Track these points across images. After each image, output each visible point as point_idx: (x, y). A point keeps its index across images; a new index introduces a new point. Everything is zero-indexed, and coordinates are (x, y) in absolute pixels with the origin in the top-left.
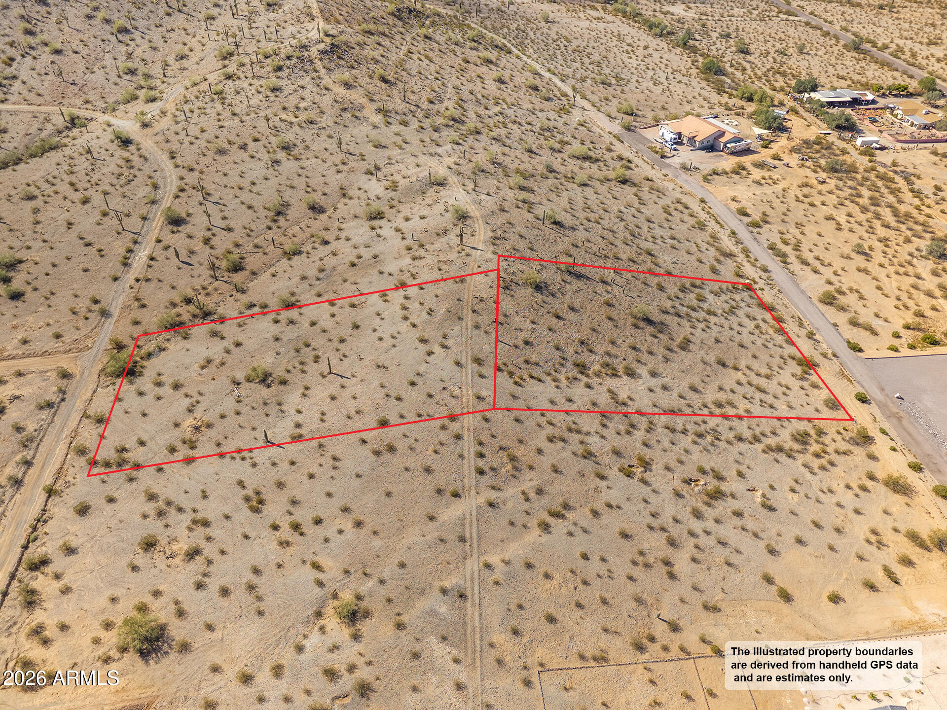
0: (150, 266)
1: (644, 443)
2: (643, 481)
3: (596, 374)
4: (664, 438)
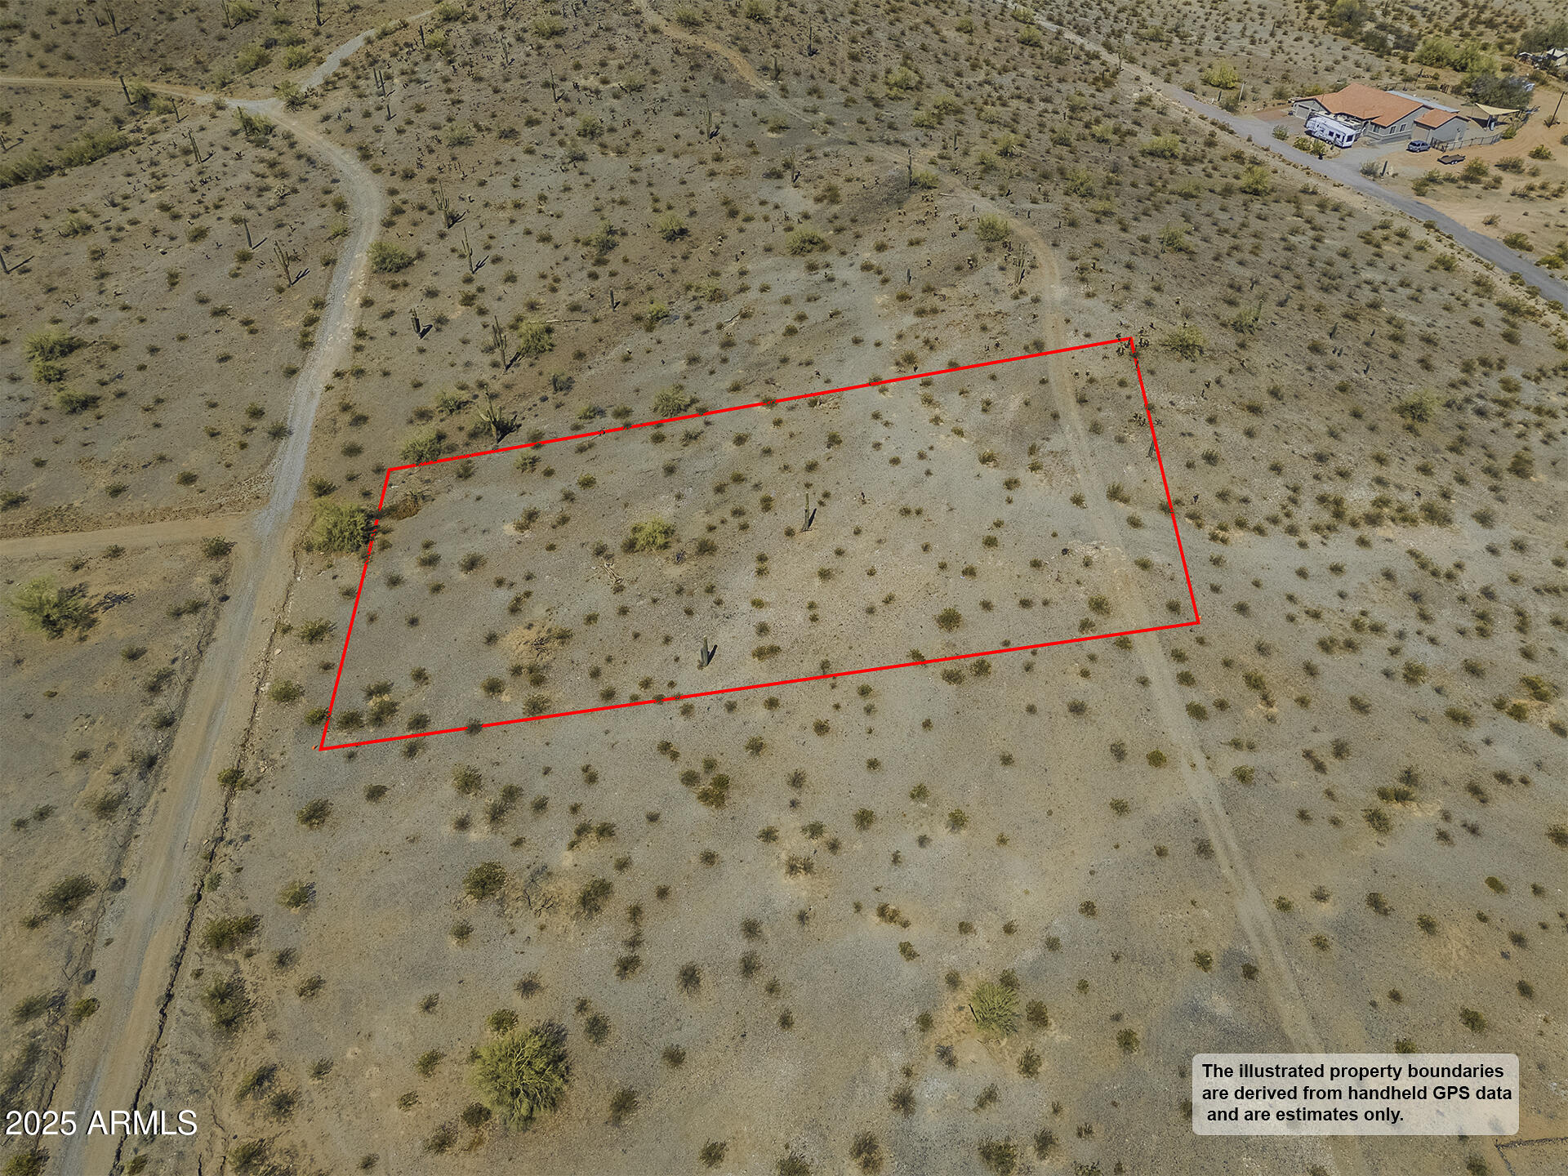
0: (358, 349)
1: (1526, 654)
2: (1559, 730)
3: (1372, 521)
4: (1562, 645)
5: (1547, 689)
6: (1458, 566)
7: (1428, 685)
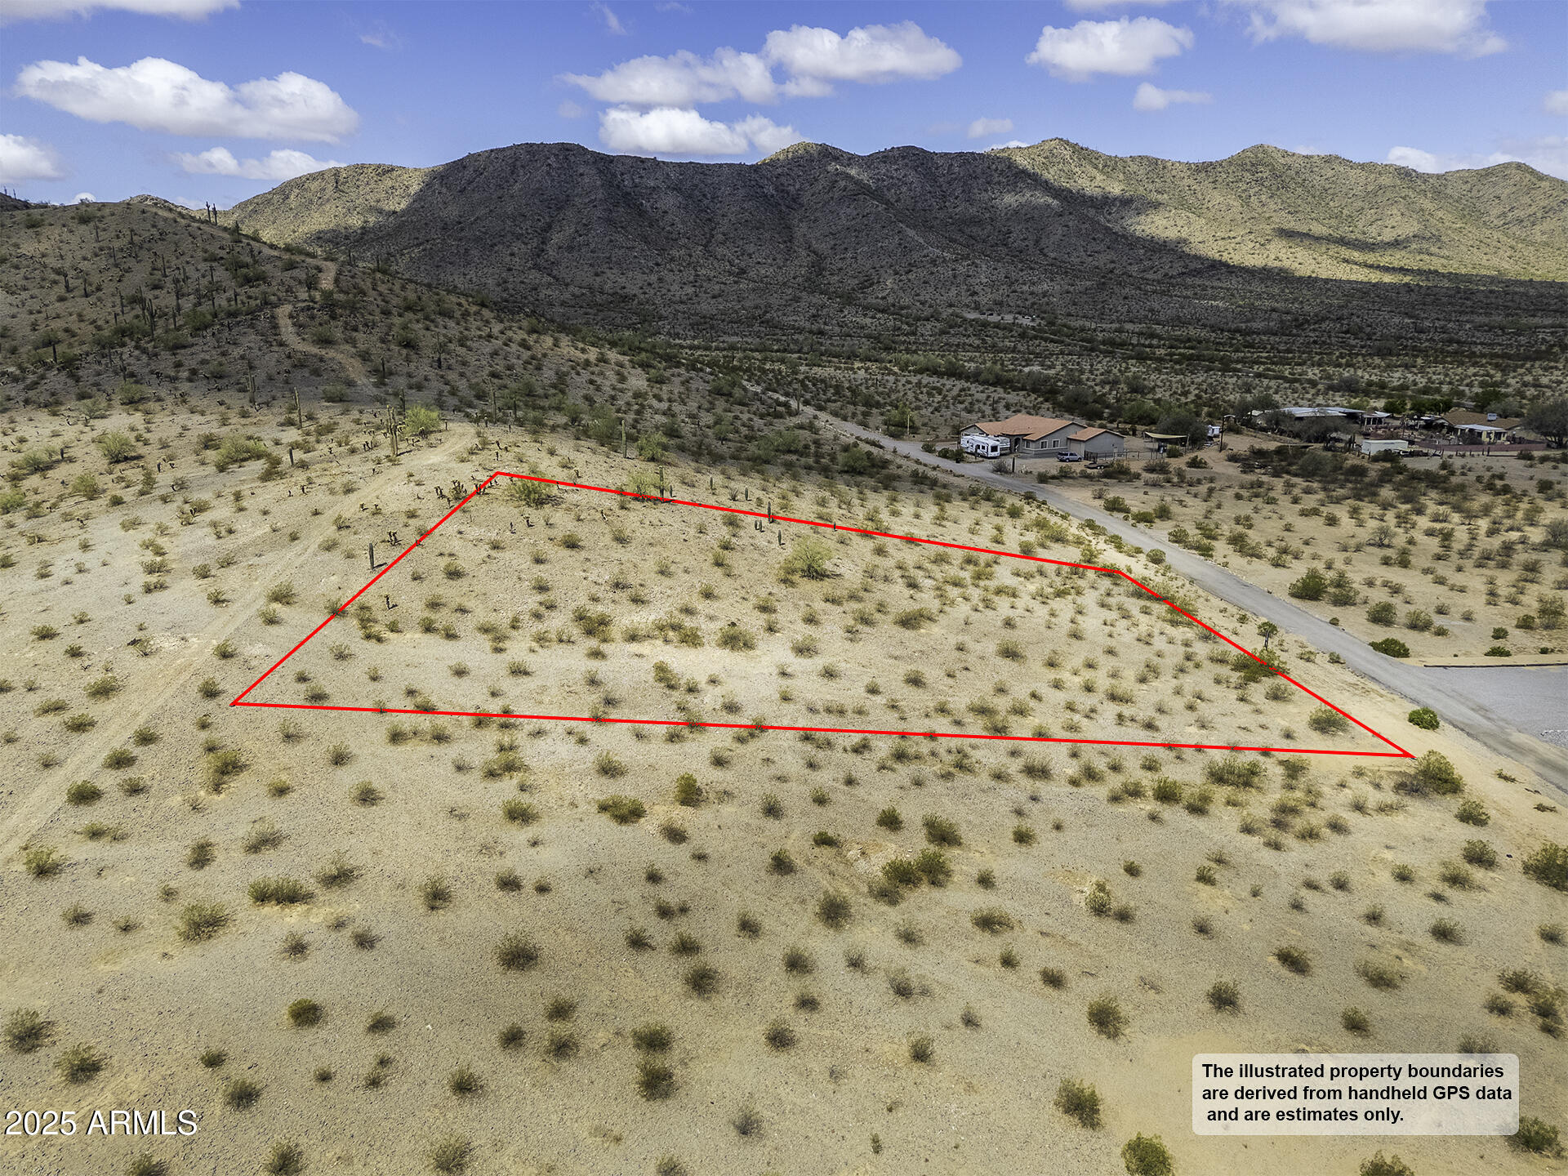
1: (719, 762)
2: (675, 835)
3: (633, 638)
4: (790, 758)
5: (712, 796)
6: (713, 681)
7: (515, 781)
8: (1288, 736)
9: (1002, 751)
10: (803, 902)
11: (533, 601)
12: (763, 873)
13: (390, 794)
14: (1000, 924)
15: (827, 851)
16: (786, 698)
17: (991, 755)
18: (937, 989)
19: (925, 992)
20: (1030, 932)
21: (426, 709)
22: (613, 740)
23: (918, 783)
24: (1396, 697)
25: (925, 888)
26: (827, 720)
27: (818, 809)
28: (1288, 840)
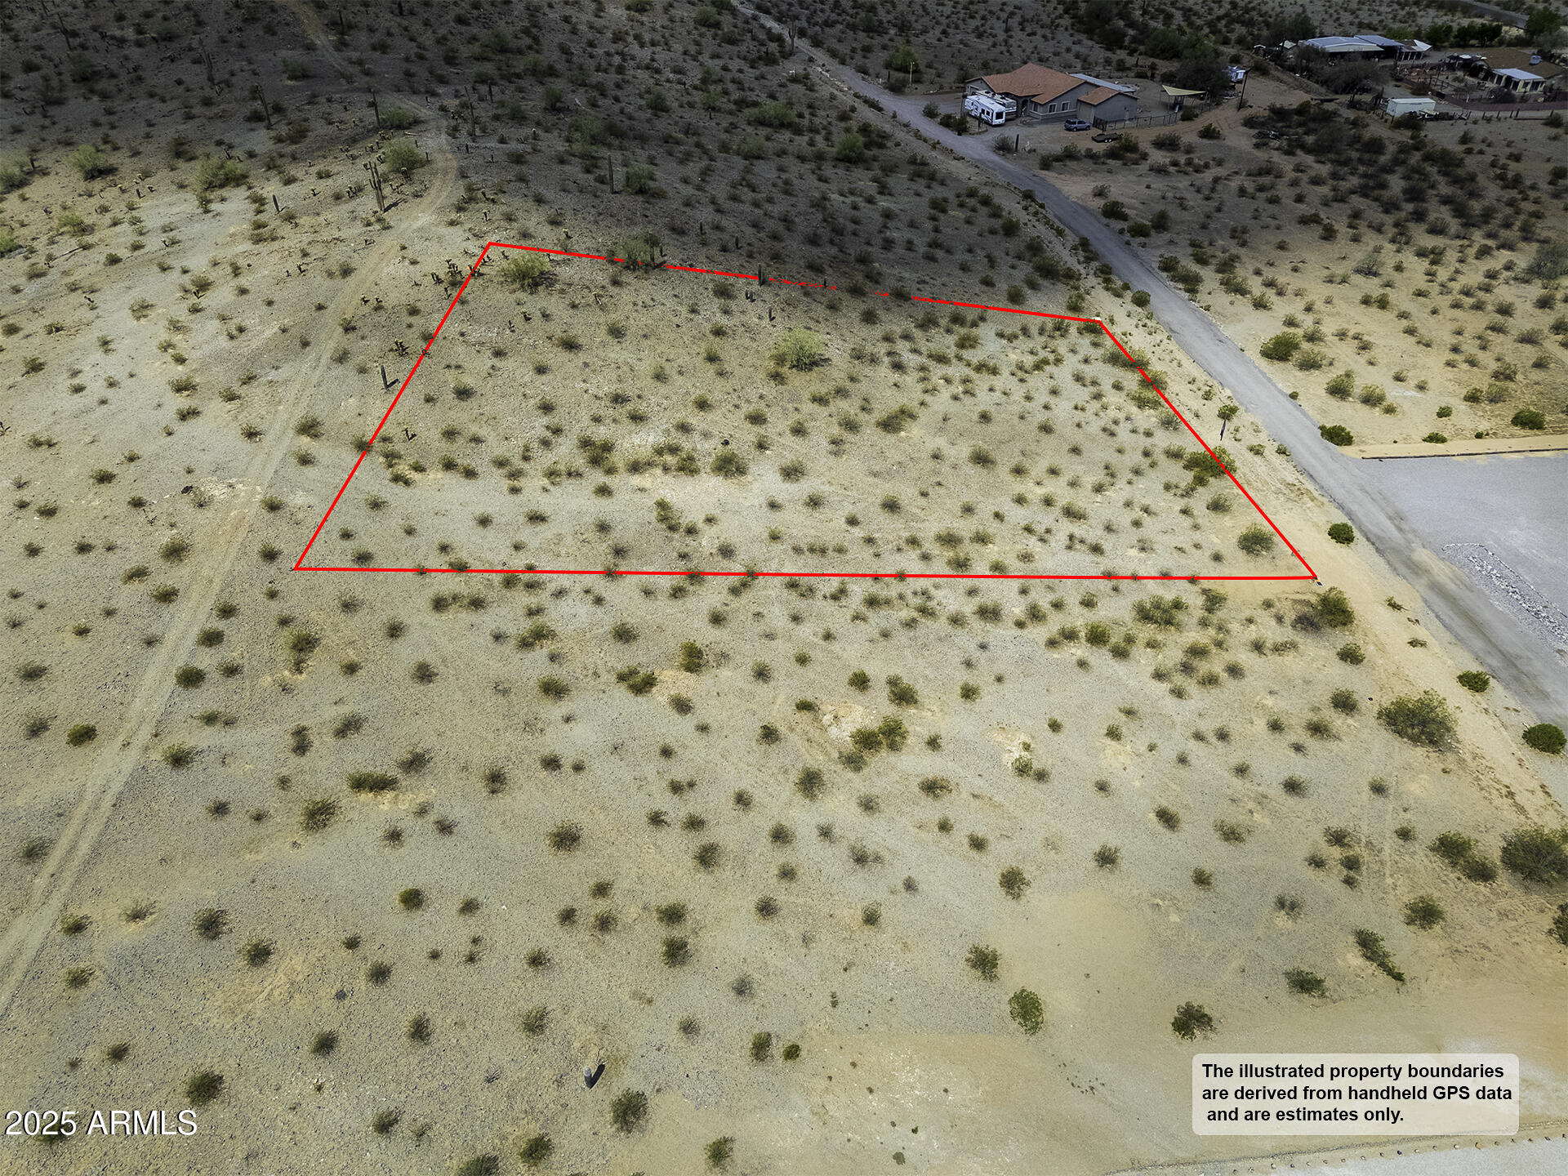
1: (717, 619)
2: (682, 706)
3: (635, 468)
4: (777, 610)
5: (711, 658)
6: (710, 520)
7: (545, 651)
8: (1217, 558)
9: (961, 591)
10: (786, 772)
11: (539, 425)
12: (754, 743)
13: (442, 669)
14: (942, 788)
15: (806, 716)
16: (775, 537)
17: (951, 598)
18: (887, 856)
19: (878, 859)
20: (964, 795)
21: (460, 568)
22: (624, 597)
23: (885, 635)
24: (1325, 500)
25: (884, 752)
26: (810, 561)
27: (800, 670)
28: (1191, 686)
